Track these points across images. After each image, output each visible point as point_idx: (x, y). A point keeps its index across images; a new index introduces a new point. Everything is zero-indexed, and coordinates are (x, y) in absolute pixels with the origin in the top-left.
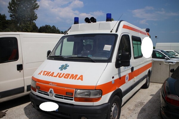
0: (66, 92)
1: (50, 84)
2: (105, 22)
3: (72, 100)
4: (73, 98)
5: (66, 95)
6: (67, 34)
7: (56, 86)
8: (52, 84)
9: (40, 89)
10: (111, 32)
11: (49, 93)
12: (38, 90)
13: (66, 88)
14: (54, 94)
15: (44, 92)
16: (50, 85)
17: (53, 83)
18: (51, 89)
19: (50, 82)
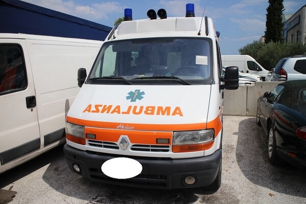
0: (157, 139)
1: (120, 126)
2: (185, 18)
3: (167, 151)
4: (168, 147)
5: (157, 143)
6: (114, 38)
7: (134, 129)
8: (123, 127)
9: (95, 138)
10: (199, 34)
11: (118, 143)
12: (89, 141)
13: (155, 132)
14: (131, 144)
15: (104, 143)
16: (120, 128)
17: (125, 125)
18: (122, 136)
19: (119, 124)
